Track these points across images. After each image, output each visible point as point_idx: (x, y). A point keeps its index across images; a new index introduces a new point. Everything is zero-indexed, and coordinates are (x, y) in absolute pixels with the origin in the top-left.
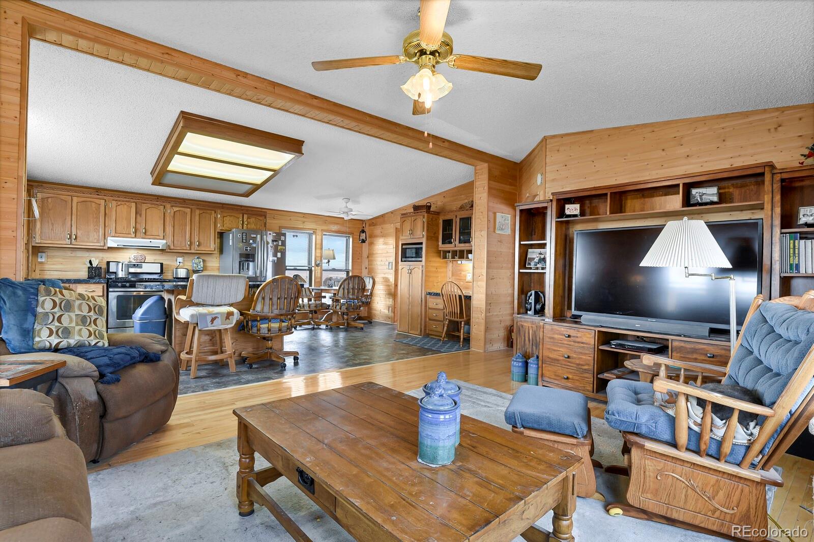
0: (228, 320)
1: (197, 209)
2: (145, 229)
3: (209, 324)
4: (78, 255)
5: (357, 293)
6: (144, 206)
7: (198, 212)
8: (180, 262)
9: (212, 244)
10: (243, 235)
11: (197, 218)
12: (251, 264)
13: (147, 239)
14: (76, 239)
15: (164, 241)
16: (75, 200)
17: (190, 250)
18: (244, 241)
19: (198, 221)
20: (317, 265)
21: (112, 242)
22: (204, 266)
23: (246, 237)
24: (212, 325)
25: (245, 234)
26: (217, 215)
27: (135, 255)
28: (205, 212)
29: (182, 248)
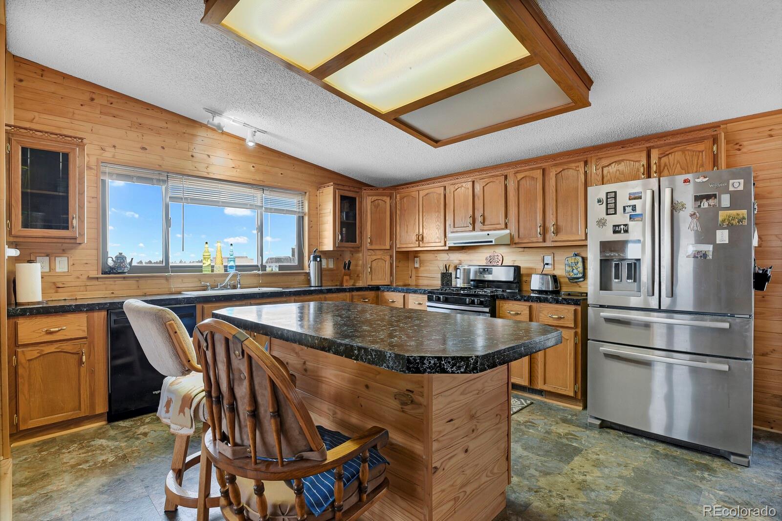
1: (553, 165)
2: (483, 215)
6: (482, 183)
7: (553, 172)
8: (547, 264)
9: (581, 229)
10: (607, 199)
13: (485, 230)
14: (422, 239)
15: (507, 231)
17: (545, 241)
18: (612, 211)
19: (554, 188)
23: (614, 203)
25: (613, 195)
26: (591, 169)
27: (491, 255)
28: (566, 167)
29: (531, 239)
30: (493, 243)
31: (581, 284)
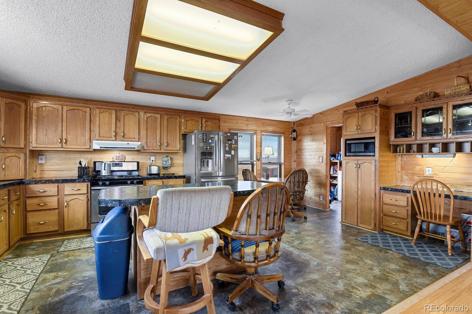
0: (206, 251)
1: (166, 114)
2: (123, 132)
3: (181, 261)
4: (71, 157)
5: (302, 185)
6: (123, 113)
7: (166, 117)
8: (152, 161)
9: (178, 145)
10: (203, 136)
11: (165, 122)
12: (210, 161)
13: (125, 141)
14: (66, 142)
15: (139, 143)
16: (65, 107)
17: (160, 150)
18: (205, 141)
19: (166, 126)
20: (258, 160)
21: (96, 145)
22: (171, 163)
23: (206, 138)
24: (186, 261)
25: (205, 135)
26: (181, 120)
27: (118, 155)
28: (172, 117)
29: (154, 148)
30: (136, 149)
31: (168, 170)
